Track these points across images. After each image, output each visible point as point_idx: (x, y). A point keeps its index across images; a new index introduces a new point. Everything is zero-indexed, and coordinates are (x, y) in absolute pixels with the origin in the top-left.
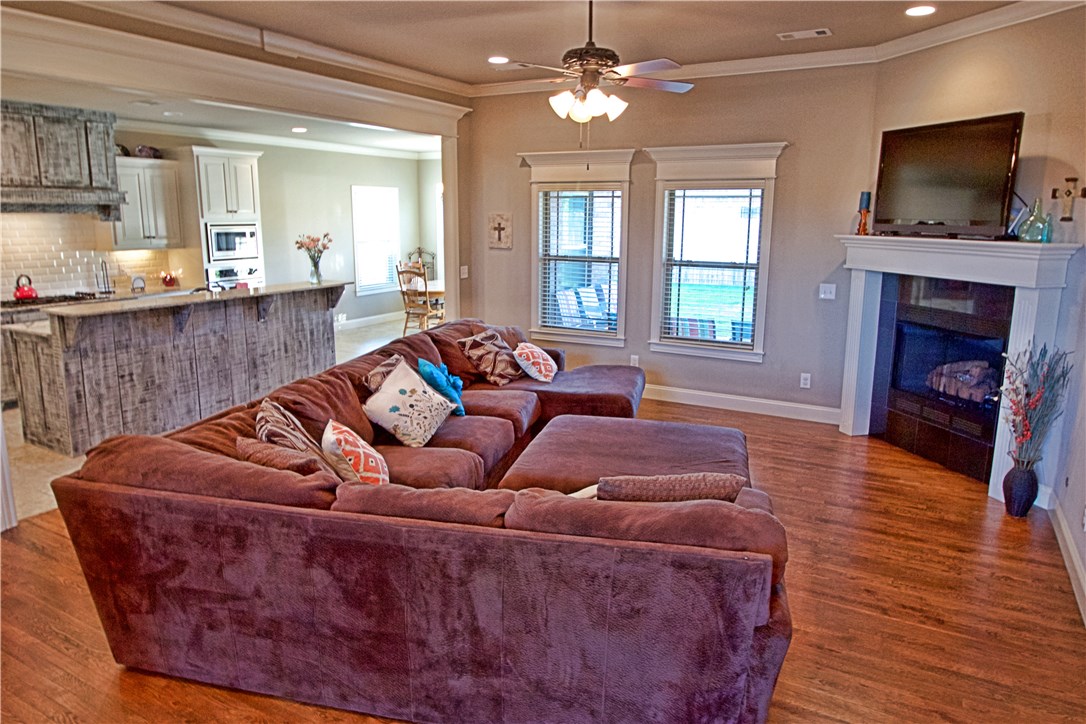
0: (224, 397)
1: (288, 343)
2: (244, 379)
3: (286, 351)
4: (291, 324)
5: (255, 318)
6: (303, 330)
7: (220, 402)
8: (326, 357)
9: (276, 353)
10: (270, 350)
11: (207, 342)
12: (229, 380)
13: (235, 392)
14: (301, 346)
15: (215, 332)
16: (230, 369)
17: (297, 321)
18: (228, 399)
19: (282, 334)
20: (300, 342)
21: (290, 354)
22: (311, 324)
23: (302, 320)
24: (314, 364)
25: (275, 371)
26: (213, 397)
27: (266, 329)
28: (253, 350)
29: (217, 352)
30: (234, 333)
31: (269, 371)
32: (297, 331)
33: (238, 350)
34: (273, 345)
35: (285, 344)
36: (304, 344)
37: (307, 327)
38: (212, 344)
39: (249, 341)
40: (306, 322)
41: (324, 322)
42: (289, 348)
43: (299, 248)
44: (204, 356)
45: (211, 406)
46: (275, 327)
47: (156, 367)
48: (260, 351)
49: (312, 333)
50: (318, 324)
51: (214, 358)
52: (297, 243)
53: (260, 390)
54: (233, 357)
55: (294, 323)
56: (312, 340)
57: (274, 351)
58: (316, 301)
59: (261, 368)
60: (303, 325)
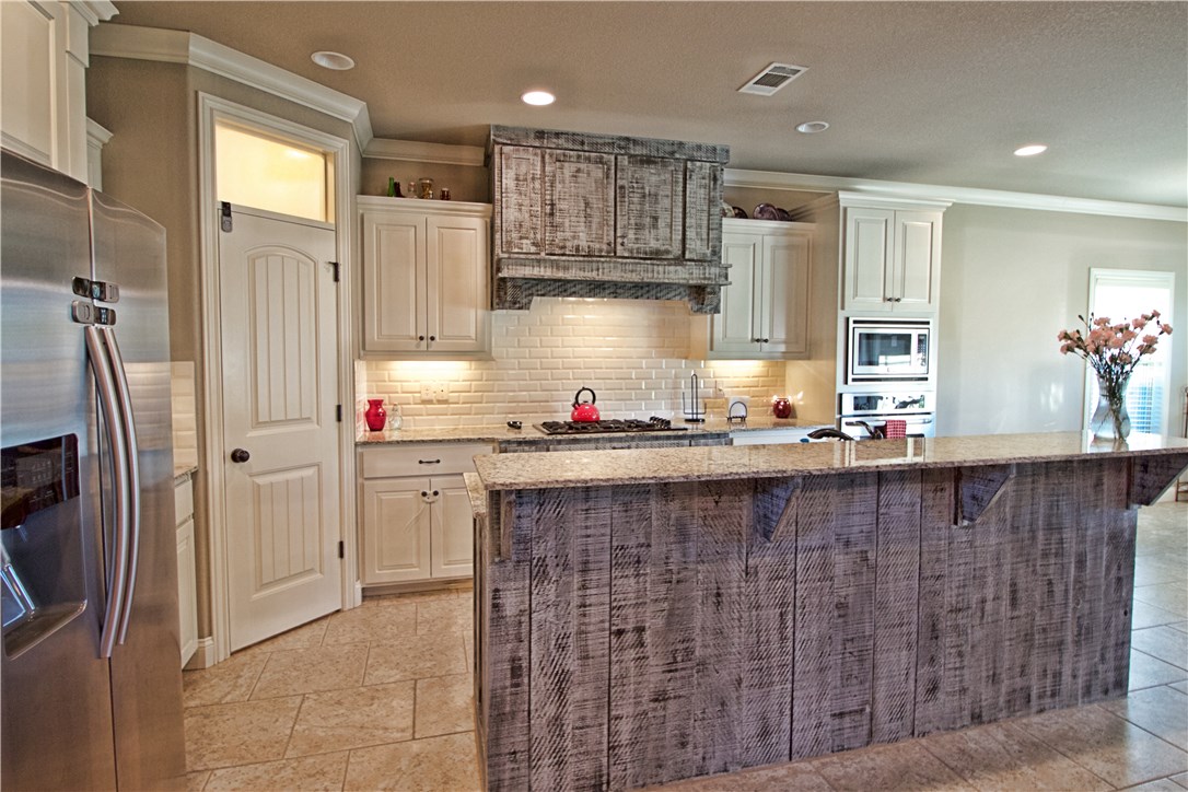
0: (852, 704)
1: (1021, 584)
2: (904, 661)
3: (1014, 603)
4: (1034, 538)
5: (948, 514)
6: (1059, 554)
7: (841, 715)
8: (1107, 627)
9: (989, 606)
10: (975, 598)
11: (825, 565)
12: (868, 664)
13: (881, 694)
14: (1051, 592)
15: (847, 543)
16: (873, 636)
17: (1049, 528)
18: (862, 710)
19: (1007, 560)
20: (1050, 583)
21: (1022, 611)
22: (1082, 540)
23: (1060, 529)
24: (1077, 643)
25: (980, 650)
26: (826, 704)
27: (971, 543)
28: (936, 593)
29: (848, 591)
30: (892, 549)
31: (967, 649)
32: (1045, 555)
33: (899, 589)
34: (983, 586)
35: (1013, 585)
36: (1058, 589)
37: (1071, 547)
38: (838, 570)
39: (928, 573)
40: (1069, 534)
41: (1115, 537)
42: (1021, 595)
43: (1069, 349)
44: (815, 600)
45: (819, 726)
46: (993, 540)
47: (701, 616)
48: (949, 597)
49: (1081, 563)
50: (1098, 541)
51: (839, 606)
52: (1066, 336)
53: (941, 696)
54: (882, 606)
55: (1040, 535)
56: (1078, 581)
57: (984, 601)
58: (1098, 484)
59: (948, 640)
60: (1061, 541)
